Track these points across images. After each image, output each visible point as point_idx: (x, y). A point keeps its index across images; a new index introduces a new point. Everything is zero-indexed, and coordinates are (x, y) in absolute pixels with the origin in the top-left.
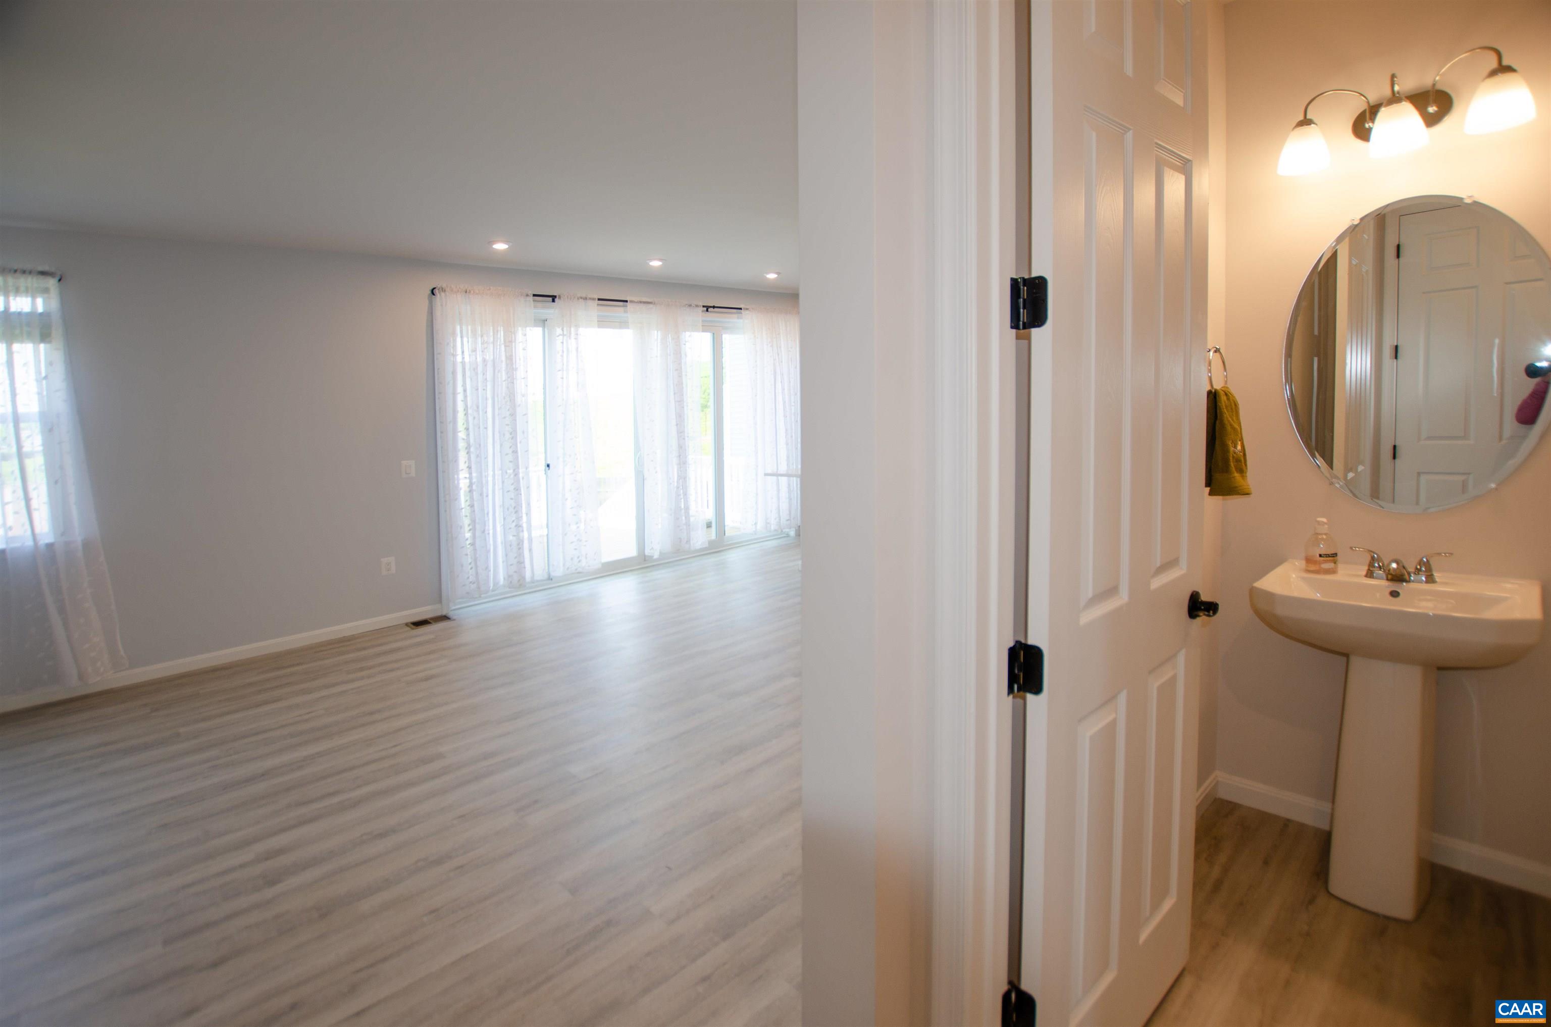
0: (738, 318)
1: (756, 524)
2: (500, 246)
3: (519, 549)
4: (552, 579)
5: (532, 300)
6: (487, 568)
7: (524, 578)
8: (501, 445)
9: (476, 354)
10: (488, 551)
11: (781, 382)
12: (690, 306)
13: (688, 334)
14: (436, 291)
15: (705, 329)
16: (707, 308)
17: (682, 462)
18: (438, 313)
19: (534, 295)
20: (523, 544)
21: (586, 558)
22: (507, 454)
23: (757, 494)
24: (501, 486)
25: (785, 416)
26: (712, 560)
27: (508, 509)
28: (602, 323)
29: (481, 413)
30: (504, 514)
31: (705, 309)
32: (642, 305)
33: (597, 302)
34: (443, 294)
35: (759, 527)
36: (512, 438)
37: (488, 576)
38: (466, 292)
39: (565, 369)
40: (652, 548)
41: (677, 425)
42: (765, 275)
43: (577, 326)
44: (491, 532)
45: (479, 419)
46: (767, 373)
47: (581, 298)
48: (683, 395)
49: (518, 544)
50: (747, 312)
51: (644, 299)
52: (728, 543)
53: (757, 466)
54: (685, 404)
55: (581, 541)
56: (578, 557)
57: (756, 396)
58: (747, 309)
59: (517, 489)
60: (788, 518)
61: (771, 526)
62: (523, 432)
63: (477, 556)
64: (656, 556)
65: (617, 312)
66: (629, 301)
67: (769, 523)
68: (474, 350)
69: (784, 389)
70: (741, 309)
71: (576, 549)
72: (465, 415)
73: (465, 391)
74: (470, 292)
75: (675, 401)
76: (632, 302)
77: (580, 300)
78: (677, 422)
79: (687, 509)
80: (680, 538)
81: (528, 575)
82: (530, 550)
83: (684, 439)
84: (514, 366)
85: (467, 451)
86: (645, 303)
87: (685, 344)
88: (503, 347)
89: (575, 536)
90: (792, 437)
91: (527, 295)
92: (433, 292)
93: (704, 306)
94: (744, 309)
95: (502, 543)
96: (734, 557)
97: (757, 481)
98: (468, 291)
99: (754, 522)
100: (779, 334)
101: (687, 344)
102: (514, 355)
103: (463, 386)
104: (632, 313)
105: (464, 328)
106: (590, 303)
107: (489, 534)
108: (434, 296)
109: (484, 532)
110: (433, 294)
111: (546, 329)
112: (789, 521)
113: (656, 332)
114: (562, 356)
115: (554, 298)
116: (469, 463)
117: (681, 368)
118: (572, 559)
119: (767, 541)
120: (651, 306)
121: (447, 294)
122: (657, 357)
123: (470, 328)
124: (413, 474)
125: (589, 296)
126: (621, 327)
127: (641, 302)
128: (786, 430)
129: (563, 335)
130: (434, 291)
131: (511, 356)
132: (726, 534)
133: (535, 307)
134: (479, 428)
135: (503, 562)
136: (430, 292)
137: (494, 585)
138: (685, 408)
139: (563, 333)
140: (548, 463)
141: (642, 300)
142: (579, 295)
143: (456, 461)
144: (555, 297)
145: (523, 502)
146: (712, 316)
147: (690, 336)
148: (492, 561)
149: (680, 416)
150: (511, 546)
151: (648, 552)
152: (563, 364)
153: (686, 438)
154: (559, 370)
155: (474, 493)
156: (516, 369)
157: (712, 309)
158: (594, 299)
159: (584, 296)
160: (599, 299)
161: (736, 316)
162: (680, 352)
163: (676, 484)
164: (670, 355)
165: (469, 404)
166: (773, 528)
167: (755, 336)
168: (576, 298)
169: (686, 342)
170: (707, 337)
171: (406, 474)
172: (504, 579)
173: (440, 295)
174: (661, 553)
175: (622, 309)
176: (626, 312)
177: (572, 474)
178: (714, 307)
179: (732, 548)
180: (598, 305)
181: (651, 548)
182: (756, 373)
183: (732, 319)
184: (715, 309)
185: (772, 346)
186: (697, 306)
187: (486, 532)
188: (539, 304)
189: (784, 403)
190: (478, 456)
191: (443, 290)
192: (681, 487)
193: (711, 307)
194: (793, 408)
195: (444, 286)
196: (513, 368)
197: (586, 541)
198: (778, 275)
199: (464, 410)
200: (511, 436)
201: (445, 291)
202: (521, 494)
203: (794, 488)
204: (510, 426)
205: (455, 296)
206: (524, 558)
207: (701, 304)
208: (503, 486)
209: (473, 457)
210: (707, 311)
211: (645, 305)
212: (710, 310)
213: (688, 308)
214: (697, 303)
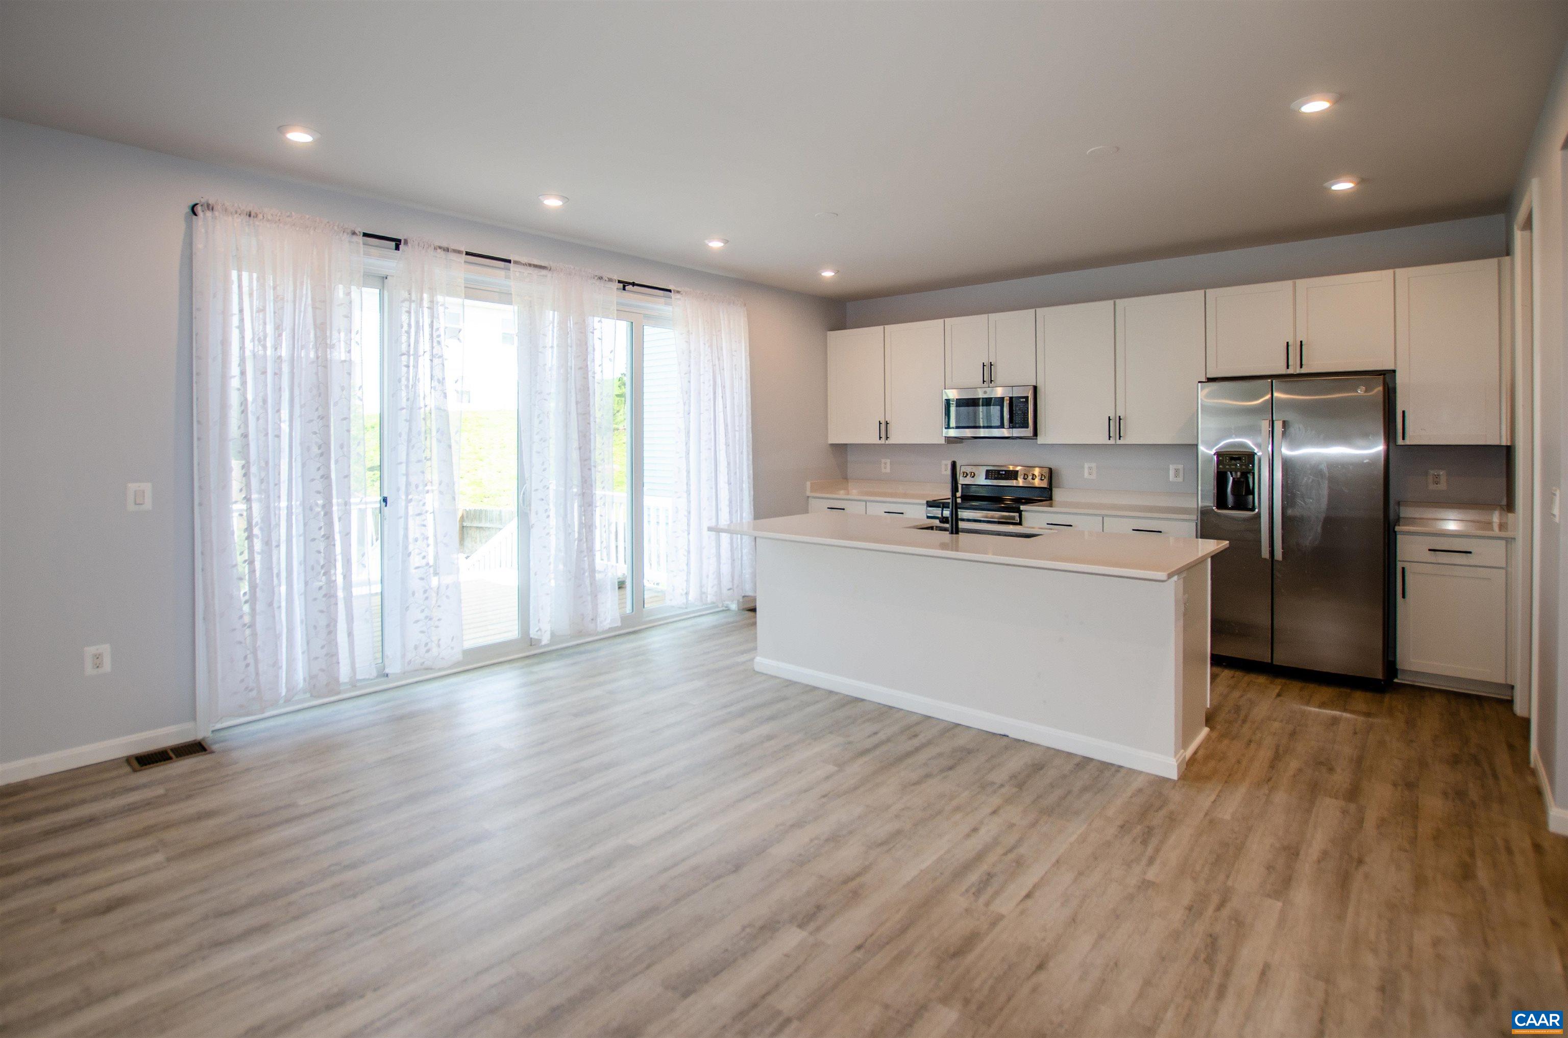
0: (666, 304)
1: (687, 594)
2: (299, 137)
3: (330, 633)
4: (387, 675)
5: (361, 242)
6: (276, 664)
7: (337, 680)
8: (304, 465)
9: (265, 314)
10: (278, 637)
11: (722, 397)
12: (601, 278)
13: (597, 319)
14: (199, 209)
15: (621, 314)
16: (625, 284)
17: (587, 504)
18: (199, 245)
19: (365, 235)
20: (335, 626)
21: (439, 646)
22: (313, 480)
23: (689, 552)
24: (302, 531)
25: (727, 445)
26: (625, 646)
27: (313, 569)
28: (473, 292)
29: (270, 410)
30: (305, 576)
31: (621, 285)
32: (531, 270)
33: (464, 257)
34: (209, 214)
35: (691, 598)
36: (322, 454)
37: (277, 676)
38: (250, 216)
39: (412, 352)
40: (540, 630)
41: (580, 448)
42: (706, 242)
43: (432, 291)
44: (283, 604)
45: (267, 421)
46: (704, 383)
47: (440, 248)
48: (589, 405)
49: (328, 626)
50: (678, 296)
51: (536, 262)
52: (648, 619)
53: (689, 513)
54: (592, 419)
55: (431, 619)
56: (426, 644)
57: (689, 414)
58: (678, 292)
59: (329, 537)
60: (730, 586)
61: (707, 597)
62: (342, 447)
63: (259, 643)
64: (545, 640)
65: (494, 275)
66: (512, 262)
67: (704, 593)
68: (262, 310)
69: (726, 407)
70: (670, 291)
71: (422, 632)
72: (243, 412)
73: (243, 373)
74: (256, 216)
75: (577, 414)
76: (516, 262)
77: (439, 251)
78: (579, 444)
79: (593, 570)
80: (583, 615)
81: (344, 673)
82: (350, 634)
83: (590, 469)
84: (328, 342)
85: (244, 471)
86: (536, 266)
87: (593, 333)
88: (310, 309)
89: (423, 611)
90: (735, 473)
91: (354, 233)
92: (193, 210)
93: (619, 282)
94: (674, 291)
95: (302, 622)
96: (656, 640)
97: (689, 534)
98: (253, 214)
99: (685, 591)
100: (720, 331)
101: (595, 331)
102: (328, 323)
103: (239, 365)
104: (516, 281)
105: (245, 275)
106: (453, 256)
107: (280, 607)
108: (195, 217)
109: (271, 604)
110: (195, 214)
111: (385, 292)
112: (732, 590)
113: (551, 312)
114: (408, 332)
115: (397, 243)
116: (247, 492)
117: (587, 365)
118: (416, 647)
119: (699, 616)
120: (544, 272)
121: (217, 213)
122: (552, 347)
123: (255, 275)
124: (148, 505)
125: (452, 247)
126: (500, 301)
127: (530, 265)
128: (729, 464)
129: (410, 301)
130: (195, 209)
131: (324, 324)
132: (645, 606)
133: (367, 254)
134: (266, 435)
135: (303, 653)
136: (188, 210)
137: (288, 690)
138: (592, 424)
139: (410, 298)
140: (385, 496)
141: (532, 263)
142: (437, 244)
143: (225, 485)
144: (400, 241)
145: (339, 558)
146: (632, 297)
147: (600, 321)
148: (284, 650)
149: (585, 436)
150: (315, 627)
151: (533, 634)
152: (409, 346)
153: (593, 468)
154: (404, 354)
155: (255, 540)
156: (332, 347)
157: (631, 286)
158: (459, 252)
159: (445, 245)
160: (467, 254)
161: (663, 300)
162: (586, 344)
163: (576, 535)
164: (571, 347)
165: (250, 397)
166: (710, 598)
167: (688, 331)
168: (433, 246)
169: (594, 329)
170: (623, 327)
171: (136, 504)
172: (305, 680)
173: (204, 214)
174: (553, 635)
175: (503, 273)
176: (508, 277)
177: (419, 514)
178: (634, 284)
179: (653, 627)
180: (465, 262)
181: (537, 629)
182: (689, 382)
183: (657, 304)
184: (635, 287)
185: (711, 346)
186: (610, 280)
187: (275, 605)
188: (373, 250)
189: (726, 425)
190: (262, 481)
191: (210, 207)
192: (585, 540)
193: (629, 284)
194: (737, 434)
195: (211, 201)
196: (326, 344)
197: (439, 620)
198: (725, 243)
199: (242, 404)
200: (320, 451)
201: (212, 209)
202: (334, 545)
203: (738, 545)
204: (318, 435)
205: (230, 218)
206: (337, 648)
207: (616, 277)
208: (305, 530)
209: (254, 482)
210: (624, 289)
211: (537, 271)
212: (628, 288)
213: (598, 282)
214: (611, 276)
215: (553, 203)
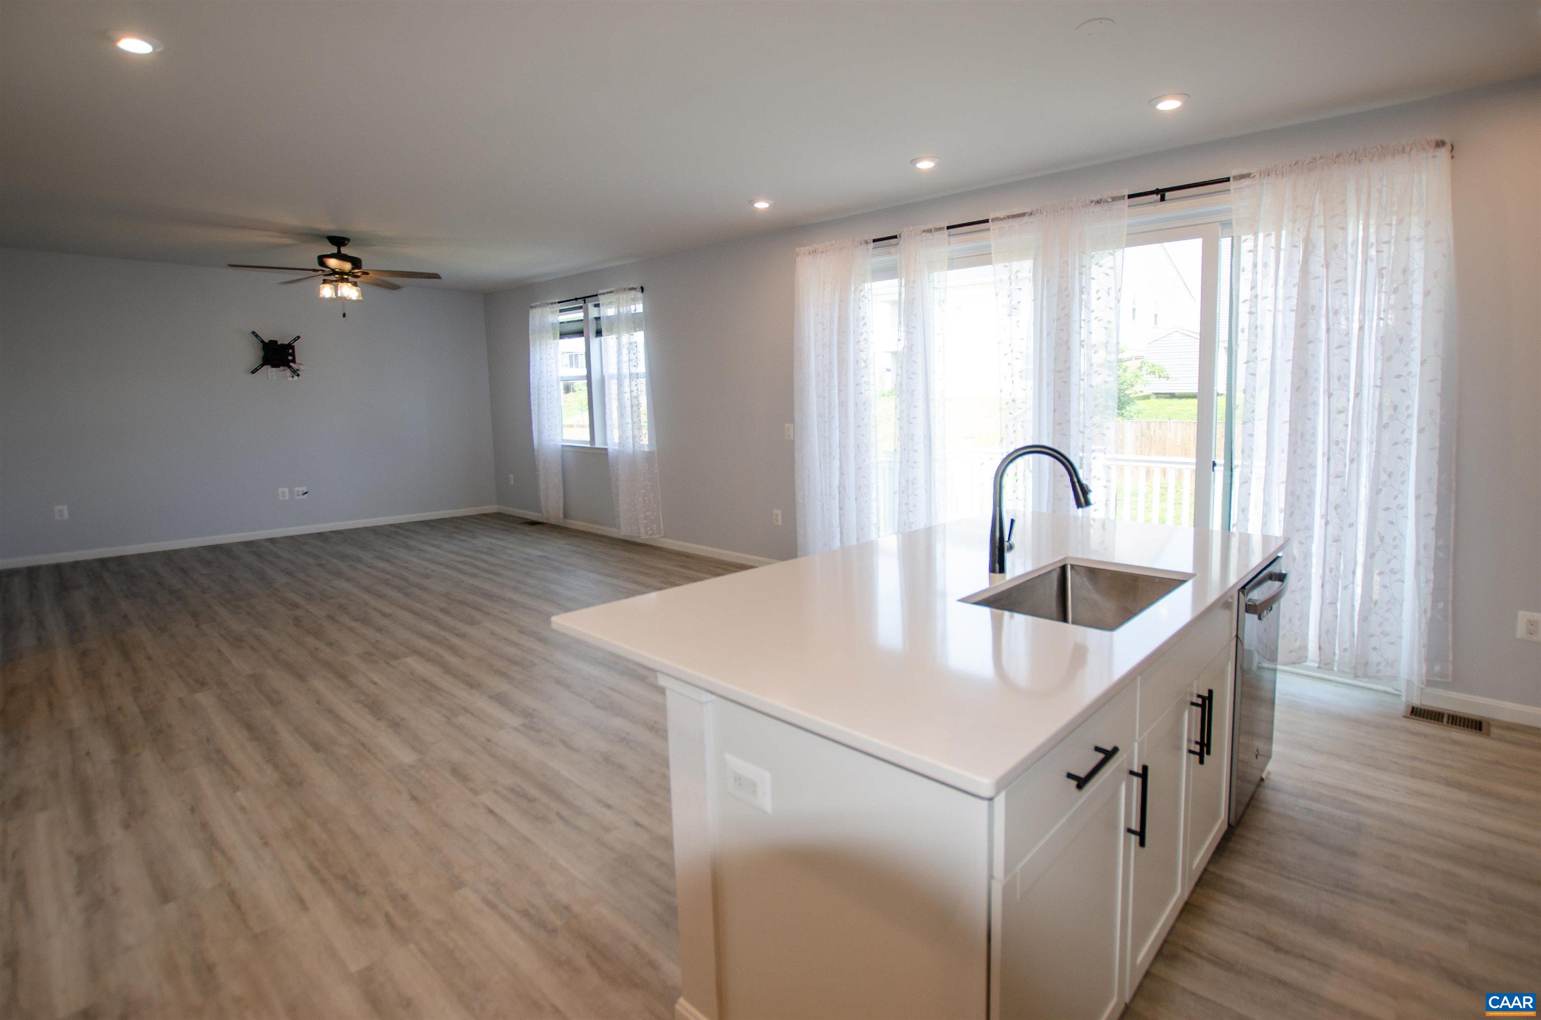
5: (871, 248)
12: (1100, 201)
19: (874, 241)
28: (956, 261)
32: (1015, 222)
33: (946, 232)
47: (925, 231)
58: (1242, 177)
65: (975, 240)
66: (990, 220)
70: (1227, 180)
76: (993, 220)
77: (924, 234)
91: (867, 242)
94: (1232, 178)
104: (993, 236)
106: (937, 235)
125: (936, 225)
127: (1008, 217)
141: (1010, 214)
142: (923, 228)
144: (898, 236)
157: (1172, 193)
158: (941, 229)
159: (929, 227)
160: (949, 227)
168: (918, 232)
171: (787, 436)
175: (981, 234)
176: (986, 238)
180: (947, 236)
210: (1163, 199)
211: (1018, 220)
212: (1168, 195)
213: (1097, 209)
214: (1115, 194)
215: (925, 165)
